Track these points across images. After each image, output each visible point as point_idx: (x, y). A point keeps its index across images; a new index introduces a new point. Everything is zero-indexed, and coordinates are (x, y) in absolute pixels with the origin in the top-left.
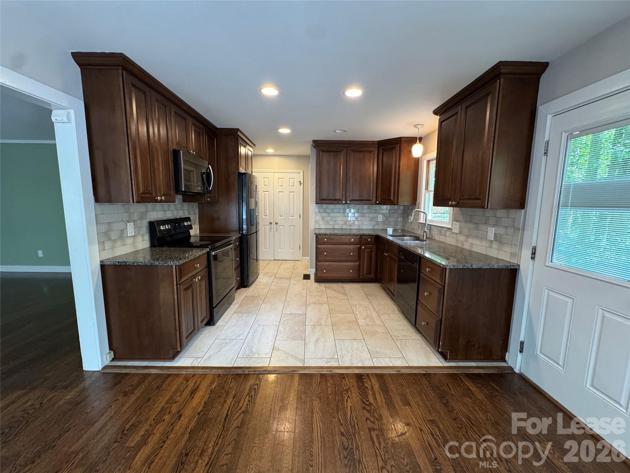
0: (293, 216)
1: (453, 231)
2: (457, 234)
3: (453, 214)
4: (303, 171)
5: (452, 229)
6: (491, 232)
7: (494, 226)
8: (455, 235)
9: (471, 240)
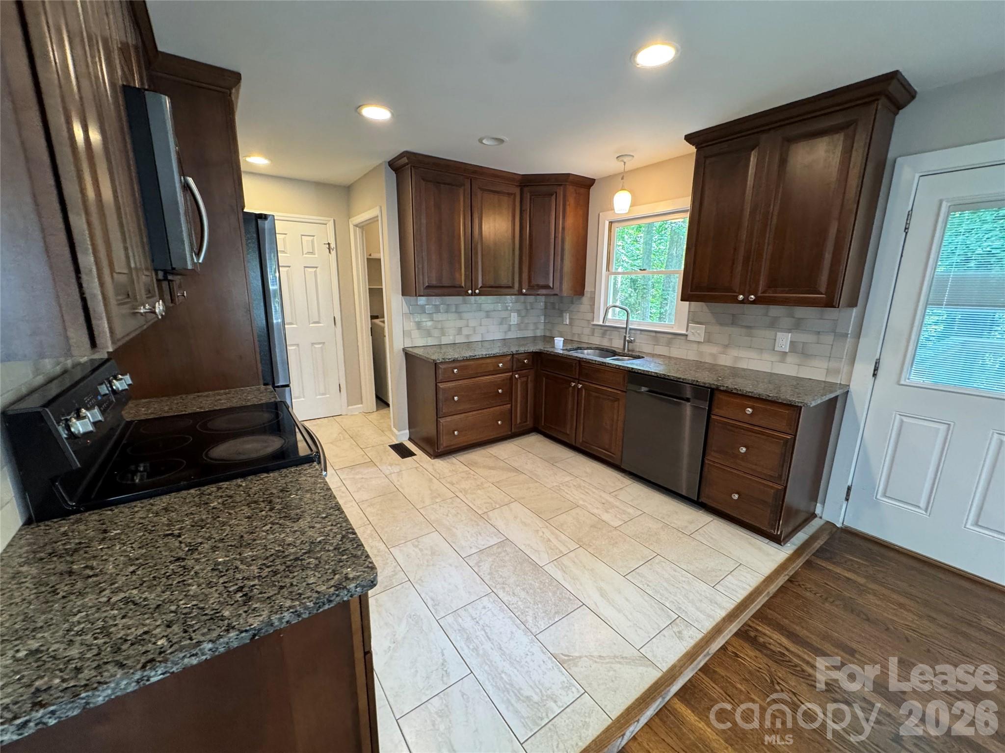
0: (318, 322)
1: (691, 338)
2: (699, 342)
3: (689, 312)
4: (334, 221)
5: (687, 335)
6: (784, 340)
7: (789, 331)
8: (695, 346)
9: (734, 352)
